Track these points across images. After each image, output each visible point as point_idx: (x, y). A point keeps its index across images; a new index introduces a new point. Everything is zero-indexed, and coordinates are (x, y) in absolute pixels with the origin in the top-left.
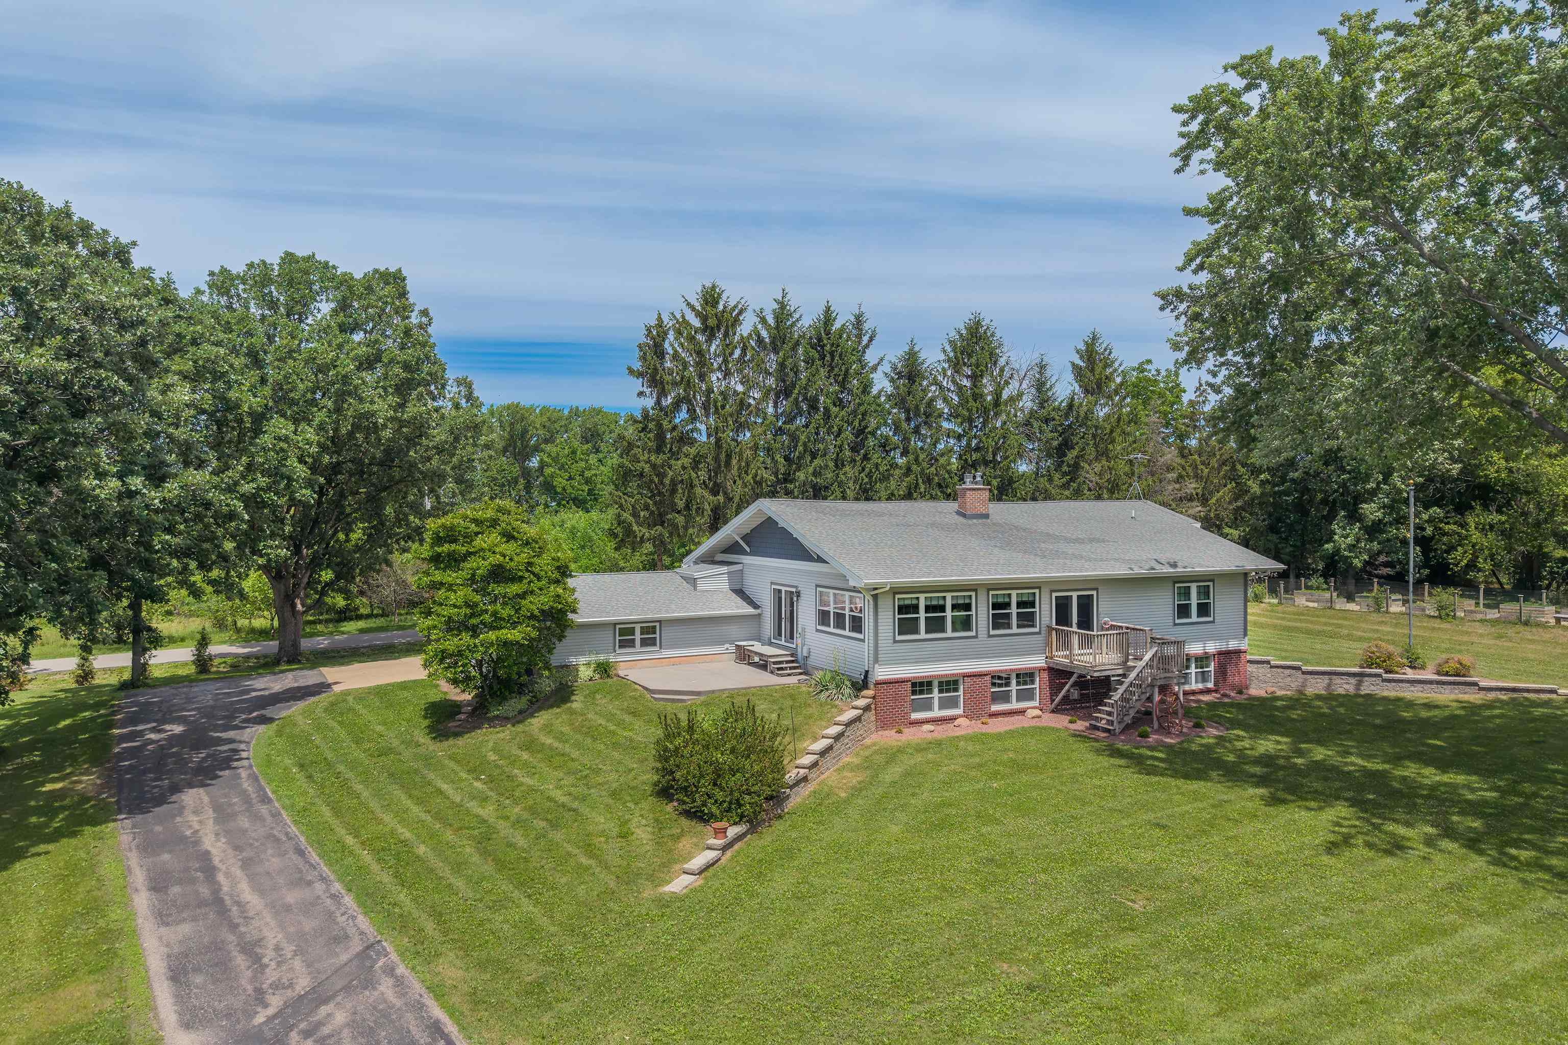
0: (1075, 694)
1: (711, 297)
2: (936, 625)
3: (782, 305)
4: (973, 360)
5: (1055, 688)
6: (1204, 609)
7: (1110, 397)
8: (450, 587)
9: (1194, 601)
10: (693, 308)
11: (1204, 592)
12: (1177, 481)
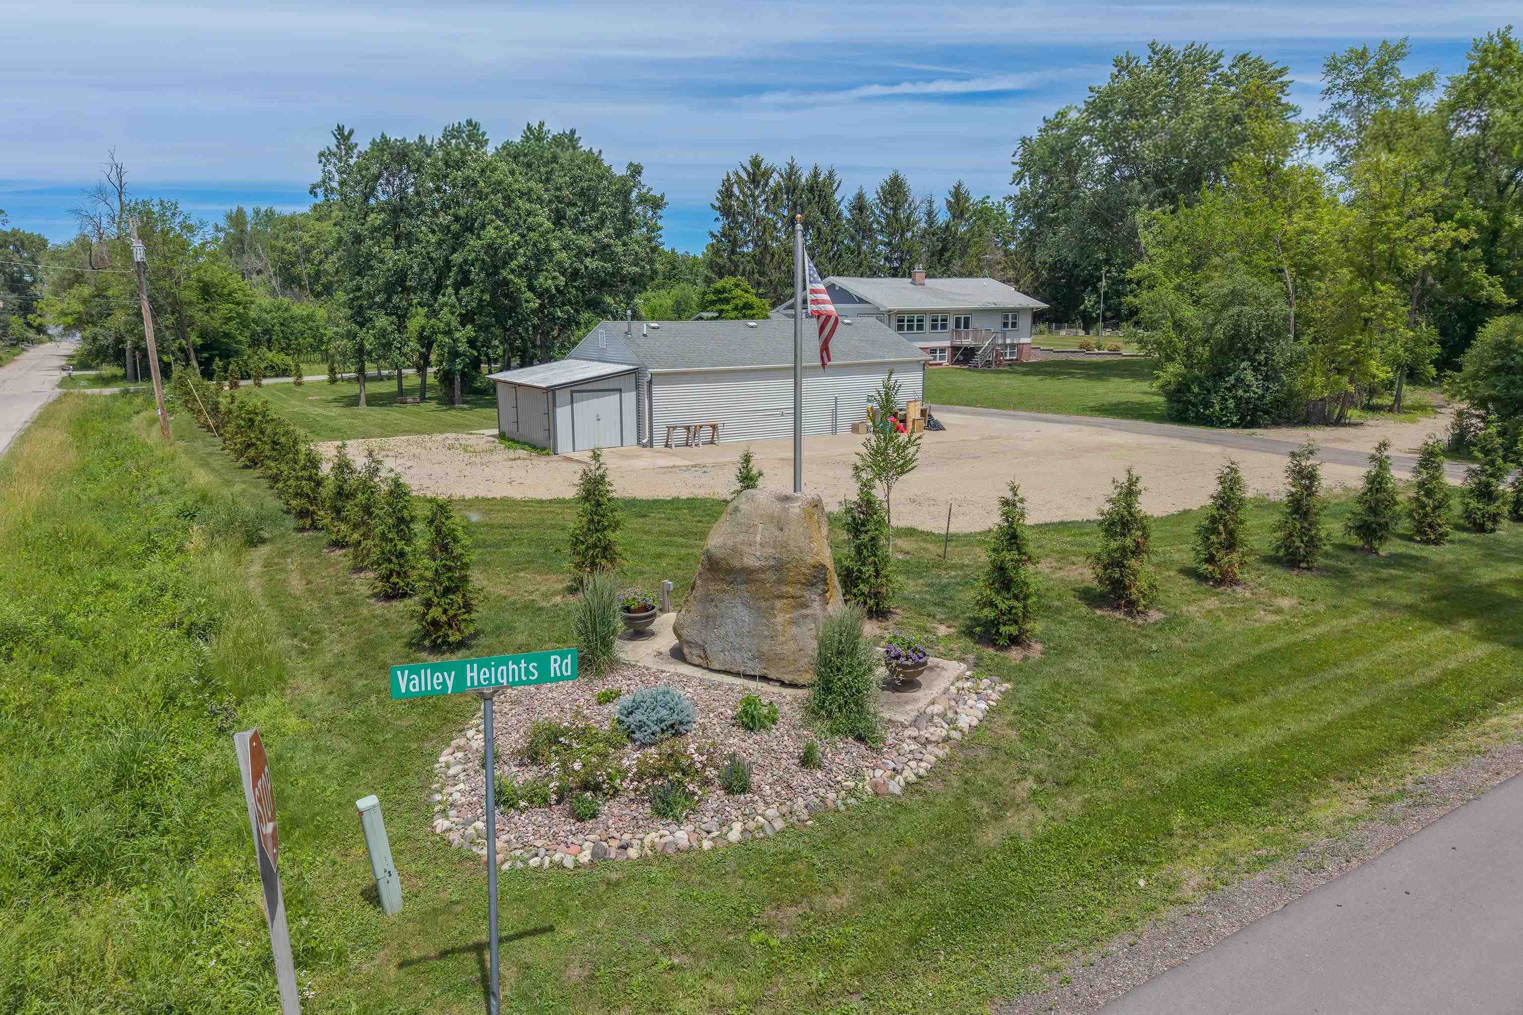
0: (961, 358)
1: (756, 163)
2: (910, 328)
3: (792, 167)
4: (895, 199)
5: (953, 355)
6: (1014, 325)
7: (967, 220)
8: (728, 311)
9: (1010, 321)
10: (745, 169)
11: (1015, 317)
12: (1002, 270)
